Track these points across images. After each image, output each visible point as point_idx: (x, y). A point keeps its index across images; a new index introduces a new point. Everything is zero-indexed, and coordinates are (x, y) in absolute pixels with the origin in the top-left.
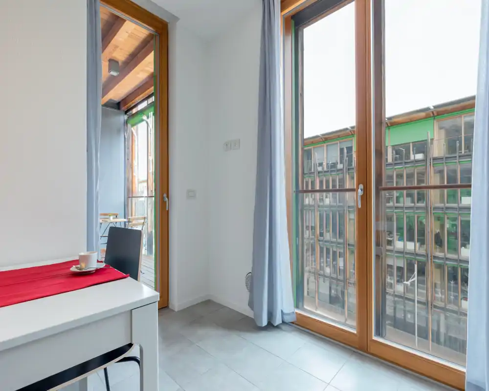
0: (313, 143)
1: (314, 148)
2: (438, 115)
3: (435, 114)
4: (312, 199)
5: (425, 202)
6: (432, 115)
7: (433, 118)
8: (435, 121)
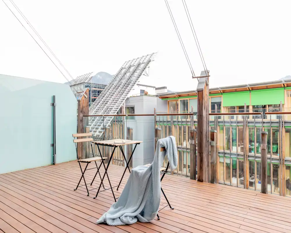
0: (188, 95)
1: (189, 99)
2: (287, 86)
3: (285, 86)
4: (188, 143)
5: (278, 154)
6: (283, 86)
7: (284, 88)
8: (285, 91)
